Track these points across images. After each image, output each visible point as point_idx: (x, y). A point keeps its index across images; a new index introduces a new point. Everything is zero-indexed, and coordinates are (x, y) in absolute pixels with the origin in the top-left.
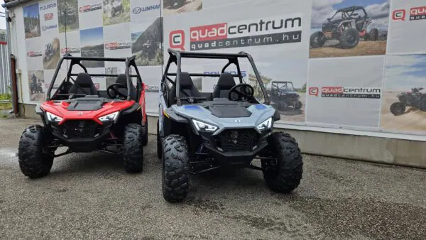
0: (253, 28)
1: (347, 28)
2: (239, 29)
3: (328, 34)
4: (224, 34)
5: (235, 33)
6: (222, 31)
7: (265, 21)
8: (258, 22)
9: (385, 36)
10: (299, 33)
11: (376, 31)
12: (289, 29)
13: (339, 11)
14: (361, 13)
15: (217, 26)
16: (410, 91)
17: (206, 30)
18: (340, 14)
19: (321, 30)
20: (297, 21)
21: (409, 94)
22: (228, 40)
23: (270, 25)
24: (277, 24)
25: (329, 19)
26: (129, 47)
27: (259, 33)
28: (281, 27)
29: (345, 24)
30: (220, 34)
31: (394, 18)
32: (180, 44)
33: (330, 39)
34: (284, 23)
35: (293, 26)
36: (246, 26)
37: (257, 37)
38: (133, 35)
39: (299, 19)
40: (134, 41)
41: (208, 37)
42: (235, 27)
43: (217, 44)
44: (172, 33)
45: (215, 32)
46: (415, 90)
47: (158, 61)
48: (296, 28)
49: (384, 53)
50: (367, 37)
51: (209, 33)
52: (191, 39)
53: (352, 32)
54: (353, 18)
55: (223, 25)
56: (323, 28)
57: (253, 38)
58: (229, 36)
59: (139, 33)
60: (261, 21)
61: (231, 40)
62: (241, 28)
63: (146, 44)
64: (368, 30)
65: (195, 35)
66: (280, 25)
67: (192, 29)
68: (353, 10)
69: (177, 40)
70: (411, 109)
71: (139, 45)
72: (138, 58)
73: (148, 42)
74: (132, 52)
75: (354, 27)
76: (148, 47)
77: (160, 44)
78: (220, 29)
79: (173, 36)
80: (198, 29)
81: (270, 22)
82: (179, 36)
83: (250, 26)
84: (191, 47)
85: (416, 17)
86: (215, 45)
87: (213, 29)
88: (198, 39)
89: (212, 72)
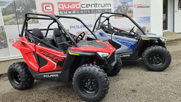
0: (93, 6)
3: (119, 10)
4: (79, 7)
5: (85, 7)
6: (78, 6)
7: (98, 3)
9: (133, 12)
10: (111, 9)
11: (131, 10)
12: (107, 8)
13: (121, 3)
15: (75, 3)
17: (69, 5)
18: (122, 4)
19: (117, 9)
22: (82, 10)
23: (100, 5)
24: (103, 5)
25: (119, 5)
27: (96, 8)
28: (104, 7)
29: (123, 8)
30: (77, 7)
31: (134, 7)
32: (51, 11)
33: (120, 12)
34: (105, 5)
35: (108, 7)
36: (90, 5)
37: (95, 10)
41: (70, 8)
42: (84, 4)
43: (76, 12)
44: (43, 4)
45: (74, 6)
47: (33, 21)
48: (109, 8)
49: (133, 17)
50: (129, 12)
51: (71, 6)
52: (59, 8)
53: (125, 10)
54: (125, 6)
55: (78, 3)
56: (118, 8)
57: (93, 10)
58: (82, 9)
60: (96, 3)
61: (83, 10)
62: (87, 5)
64: (129, 10)
65: (61, 6)
66: (103, 6)
67: (59, 3)
68: (125, 3)
69: (47, 8)
71: (11, 9)
72: (11, 19)
73: (21, 8)
74: (3, 15)
75: (126, 9)
76: (21, 11)
77: (33, 10)
78: (76, 5)
79: (45, 6)
80: (63, 3)
81: (100, 4)
82: (50, 6)
83: (91, 5)
84: (59, 13)
85: (138, 7)
86: (75, 13)
87: (73, 4)
88: (63, 9)
89: (75, 26)
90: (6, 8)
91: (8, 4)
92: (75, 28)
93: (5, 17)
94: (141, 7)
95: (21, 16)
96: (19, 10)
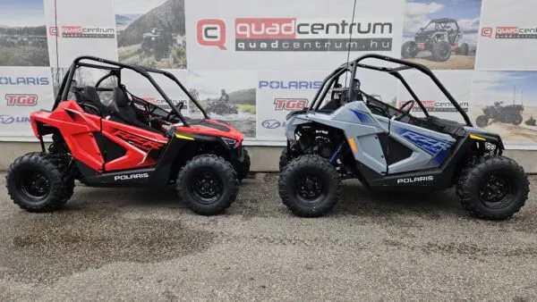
0: (332, 29)
1: (439, 40)
2: (313, 29)
3: (421, 45)
4: (291, 33)
5: (307, 33)
6: (288, 29)
7: (349, 22)
8: (340, 22)
9: (475, 51)
10: (390, 40)
11: (466, 46)
12: (378, 35)
13: (432, 21)
14: (453, 26)
15: (280, 21)
16: (493, 104)
17: (263, 25)
18: (433, 25)
19: (413, 40)
20: (388, 26)
21: (492, 107)
22: (296, 40)
23: (355, 28)
24: (364, 28)
25: (422, 29)
26: (112, 36)
27: (340, 36)
28: (368, 32)
29: (438, 36)
30: (283, 32)
31: (482, 35)
32: (218, 39)
33: (423, 50)
34: (372, 27)
35: (382, 32)
36: (322, 25)
37: (338, 41)
38: (119, 17)
39: (390, 25)
40: (123, 28)
41: (265, 34)
42: (307, 25)
43: (280, 45)
44: (200, 24)
45: (278, 28)
46: (497, 104)
47: (175, 62)
48: (386, 35)
49: (473, 68)
50: (458, 51)
51: (268, 29)
52: (237, 34)
53: (443, 43)
54: (445, 31)
55: (289, 21)
56: (416, 38)
57: (332, 41)
58: (299, 36)
59: (133, 16)
60: (344, 22)
61: (302, 41)
62: (315, 27)
63: (148, 34)
64: (460, 45)
65: (244, 29)
66: (367, 30)
67: (238, 21)
68: (446, 22)
69: (210, 33)
70: (494, 121)
71: (133, 34)
72: (132, 55)
73: (153, 31)
74: (119, 46)
75: (446, 40)
76: (153, 39)
77: (179, 36)
78: (284, 25)
79: (205, 26)
80: (250, 21)
81: (355, 24)
82: (216, 28)
83: (328, 26)
84: (237, 45)
85: (500, 36)
86: (277, 47)
87: (273, 25)
88: (248, 36)
89: (272, 82)
90: (126, 30)
91: (130, 23)
92: (271, 87)
93: (123, 49)
94: (515, 36)
95: (151, 50)
96: (151, 35)
